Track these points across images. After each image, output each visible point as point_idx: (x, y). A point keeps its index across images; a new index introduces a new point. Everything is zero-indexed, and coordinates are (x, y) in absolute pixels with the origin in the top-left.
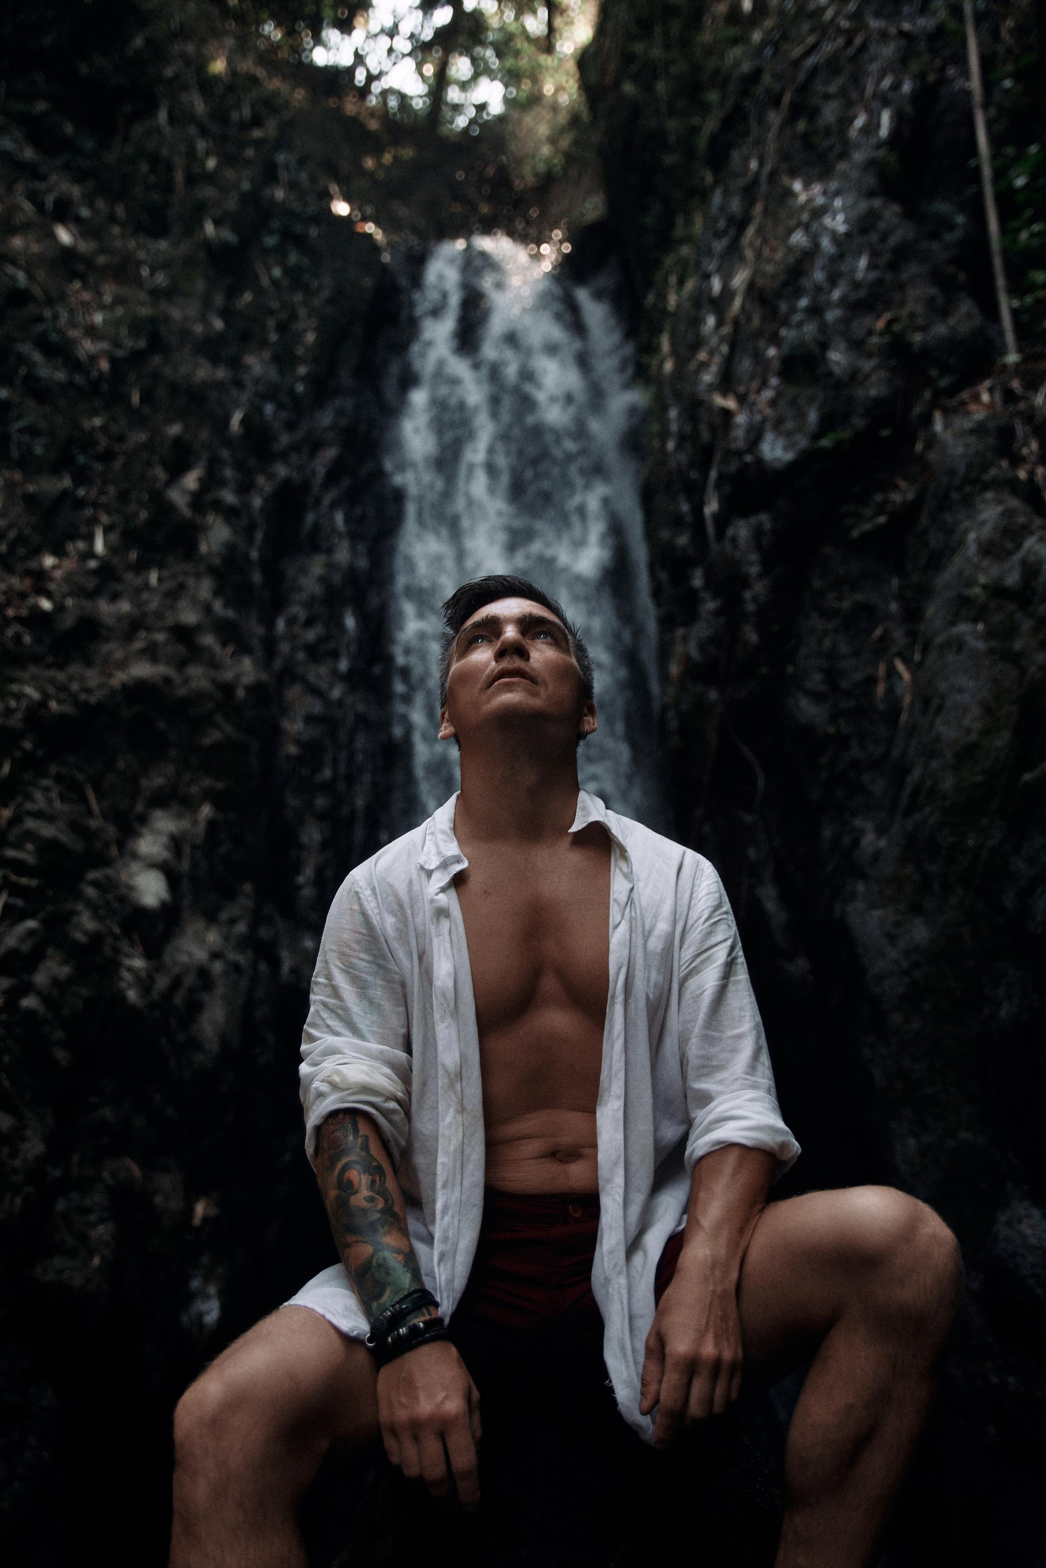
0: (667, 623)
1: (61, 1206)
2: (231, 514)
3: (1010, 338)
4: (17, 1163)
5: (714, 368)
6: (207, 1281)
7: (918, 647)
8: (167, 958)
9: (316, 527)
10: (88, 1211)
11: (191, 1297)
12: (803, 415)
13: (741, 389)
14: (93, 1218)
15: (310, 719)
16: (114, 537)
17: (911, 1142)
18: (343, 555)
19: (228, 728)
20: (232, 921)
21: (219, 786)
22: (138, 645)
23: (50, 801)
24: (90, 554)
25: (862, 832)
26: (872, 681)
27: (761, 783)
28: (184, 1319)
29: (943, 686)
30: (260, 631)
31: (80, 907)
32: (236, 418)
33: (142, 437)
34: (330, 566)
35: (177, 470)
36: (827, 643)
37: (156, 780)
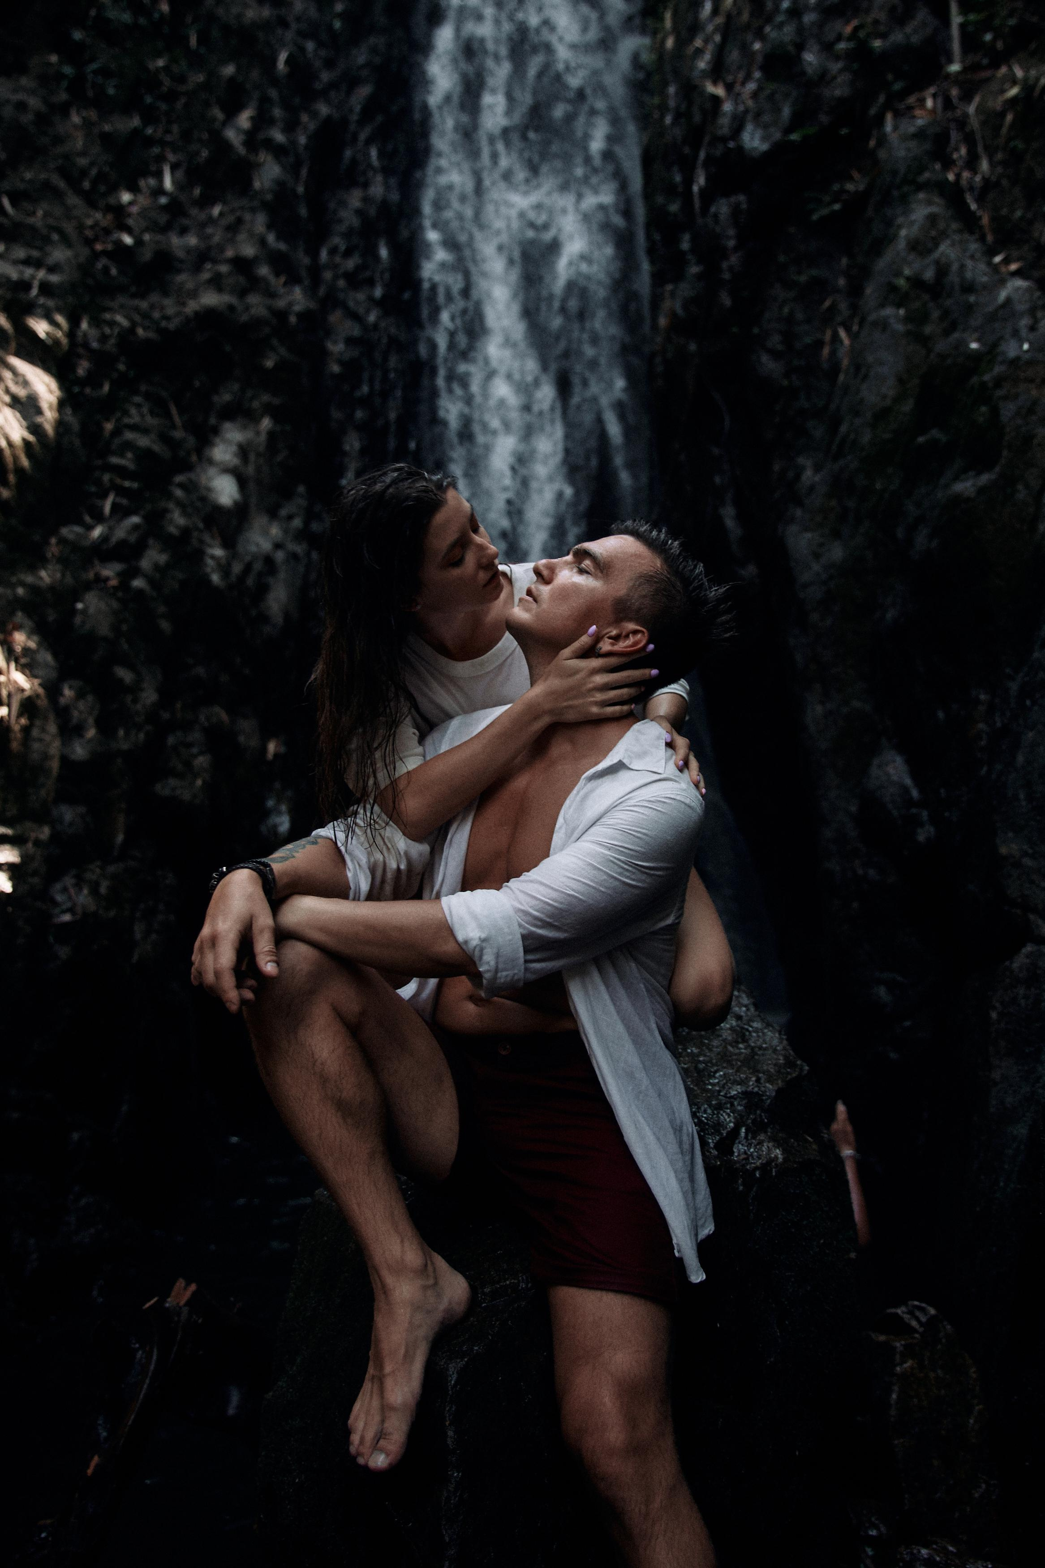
0: (658, 279)
1: (171, 740)
2: (279, 152)
3: (956, 46)
4: (139, 707)
5: (708, 56)
6: (279, 801)
7: (856, 320)
8: (240, 548)
9: (354, 161)
10: (189, 745)
11: (266, 813)
12: (778, 110)
13: (730, 78)
14: (195, 750)
15: (350, 341)
16: (180, 174)
17: (819, 709)
18: (377, 190)
19: (283, 351)
20: (290, 517)
21: (276, 401)
22: (206, 276)
23: (142, 416)
24: (159, 191)
25: (803, 468)
26: (820, 344)
27: (727, 422)
28: (263, 829)
29: (870, 359)
30: (306, 260)
31: (171, 505)
32: (283, 57)
33: (201, 78)
34: (366, 200)
35: (232, 111)
36: (786, 310)
37: (224, 398)
